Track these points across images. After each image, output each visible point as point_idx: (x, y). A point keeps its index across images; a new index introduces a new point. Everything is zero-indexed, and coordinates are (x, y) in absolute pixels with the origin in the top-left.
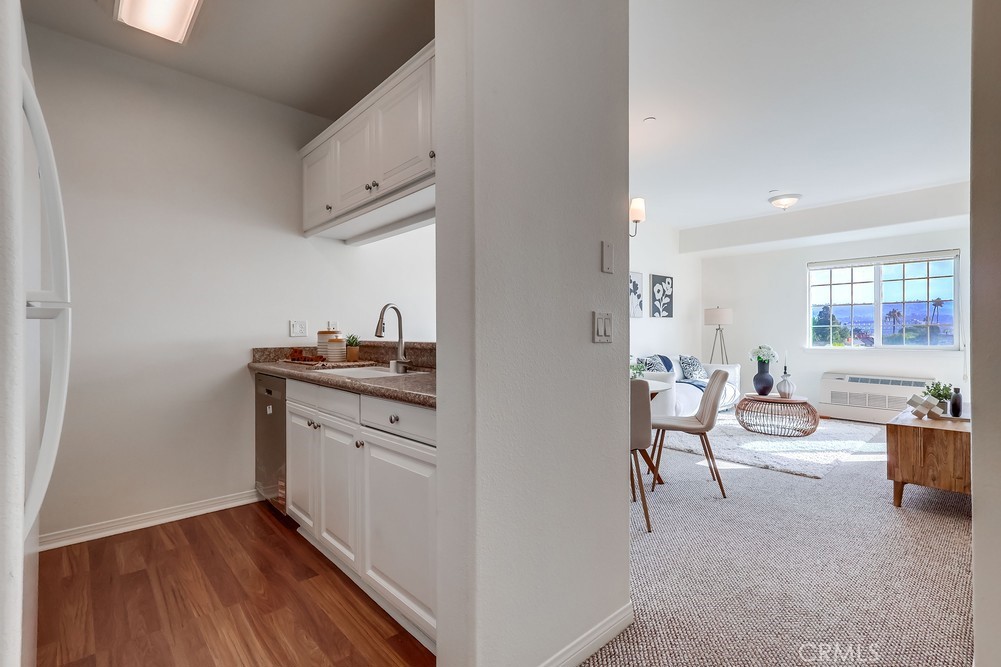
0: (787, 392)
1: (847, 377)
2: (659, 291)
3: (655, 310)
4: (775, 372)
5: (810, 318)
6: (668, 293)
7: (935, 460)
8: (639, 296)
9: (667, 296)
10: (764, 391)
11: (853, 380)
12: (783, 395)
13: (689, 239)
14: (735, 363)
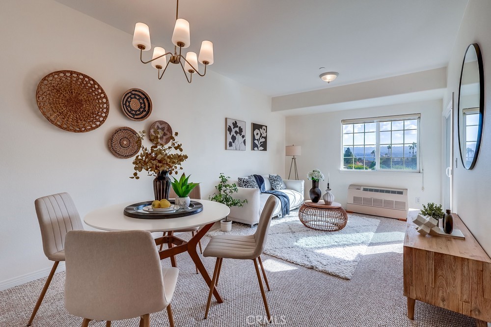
0: (329, 201)
1: (362, 188)
2: (257, 134)
3: (254, 146)
4: (322, 188)
5: (343, 152)
6: (264, 135)
7: (444, 282)
8: (243, 137)
9: (263, 137)
10: (316, 200)
11: (365, 190)
12: (327, 203)
13: (277, 103)
14: (302, 179)
